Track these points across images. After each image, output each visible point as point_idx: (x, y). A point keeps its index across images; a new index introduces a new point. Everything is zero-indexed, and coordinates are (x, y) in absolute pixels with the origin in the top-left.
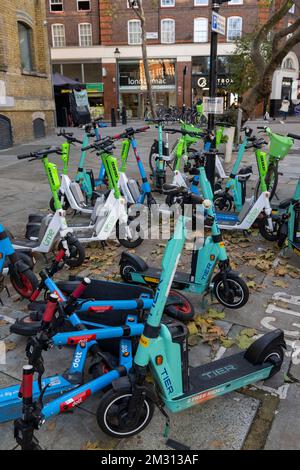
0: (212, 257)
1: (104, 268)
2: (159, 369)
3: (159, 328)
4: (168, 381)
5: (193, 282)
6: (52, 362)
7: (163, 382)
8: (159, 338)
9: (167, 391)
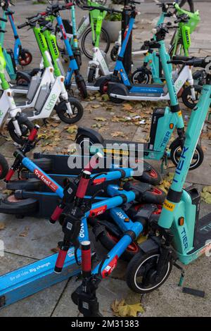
0: (171, 126)
1: (54, 144)
2: (180, 229)
3: (182, 192)
4: (185, 238)
5: (152, 150)
6: (47, 236)
7: (182, 239)
8: (181, 202)
9: (183, 247)
